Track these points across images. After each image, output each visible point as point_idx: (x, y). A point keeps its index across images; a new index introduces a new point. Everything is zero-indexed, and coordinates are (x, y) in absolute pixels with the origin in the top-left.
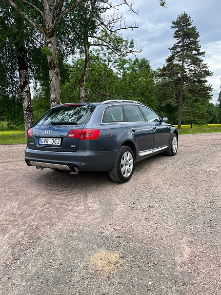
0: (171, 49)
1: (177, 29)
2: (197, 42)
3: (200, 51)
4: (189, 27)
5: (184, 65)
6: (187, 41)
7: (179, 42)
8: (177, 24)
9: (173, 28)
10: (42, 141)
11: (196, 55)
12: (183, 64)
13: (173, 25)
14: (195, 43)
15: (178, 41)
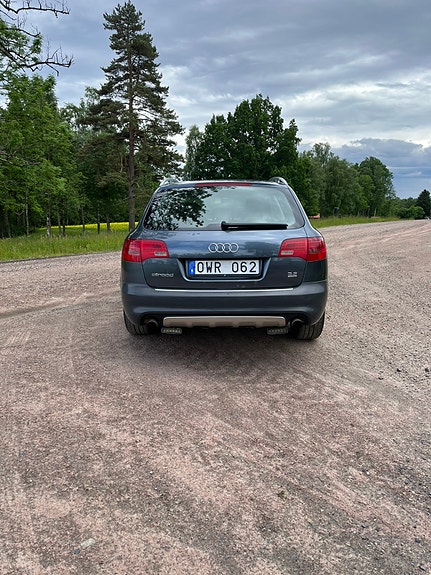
0: (106, 71)
1: (115, 32)
2: (156, 66)
3: (161, 85)
4: (138, 33)
5: (134, 107)
6: (136, 60)
7: (121, 60)
8: (113, 21)
9: (107, 27)
10: (200, 269)
11: (153, 90)
12: (131, 105)
13: (106, 22)
14: (150, 66)
15: (118, 57)
